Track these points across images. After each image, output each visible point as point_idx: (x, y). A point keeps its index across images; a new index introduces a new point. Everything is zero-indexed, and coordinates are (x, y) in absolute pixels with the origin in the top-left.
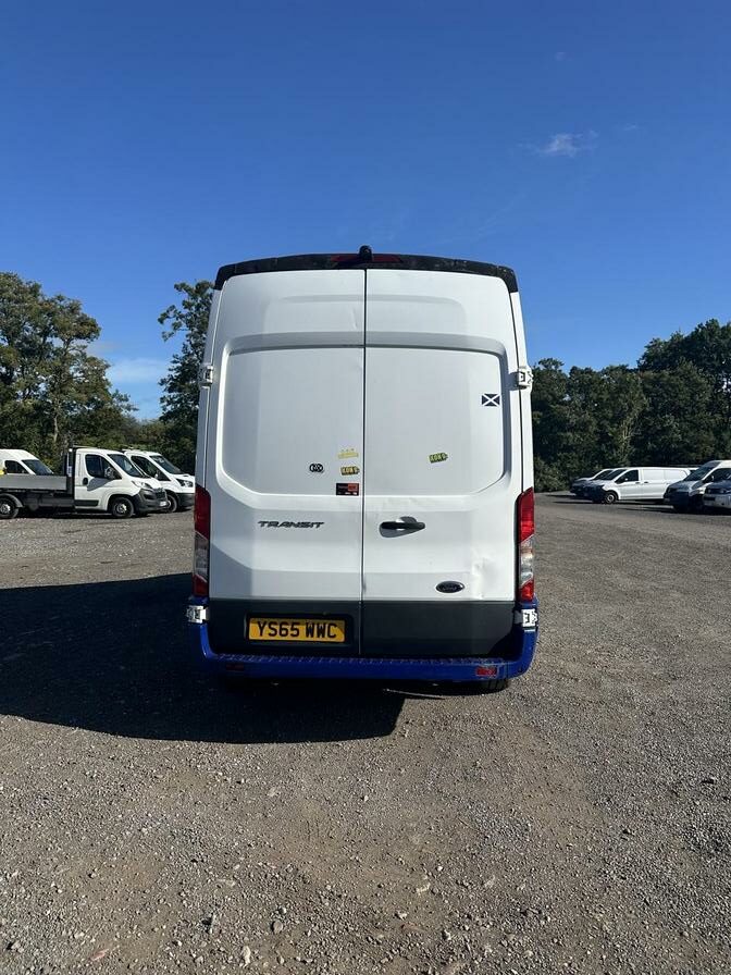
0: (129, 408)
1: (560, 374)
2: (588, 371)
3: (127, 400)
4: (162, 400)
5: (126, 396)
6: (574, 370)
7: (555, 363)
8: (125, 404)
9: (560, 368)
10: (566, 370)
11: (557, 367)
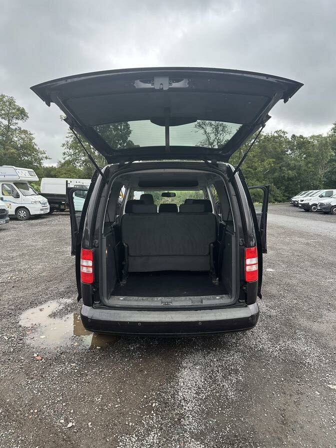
0: (46, 158)
1: (286, 139)
2: (301, 137)
3: (45, 153)
4: (64, 154)
5: (43, 151)
6: (294, 136)
7: (284, 132)
8: (44, 155)
9: (286, 135)
10: (289, 136)
11: (284, 134)
